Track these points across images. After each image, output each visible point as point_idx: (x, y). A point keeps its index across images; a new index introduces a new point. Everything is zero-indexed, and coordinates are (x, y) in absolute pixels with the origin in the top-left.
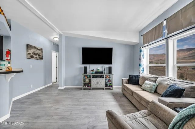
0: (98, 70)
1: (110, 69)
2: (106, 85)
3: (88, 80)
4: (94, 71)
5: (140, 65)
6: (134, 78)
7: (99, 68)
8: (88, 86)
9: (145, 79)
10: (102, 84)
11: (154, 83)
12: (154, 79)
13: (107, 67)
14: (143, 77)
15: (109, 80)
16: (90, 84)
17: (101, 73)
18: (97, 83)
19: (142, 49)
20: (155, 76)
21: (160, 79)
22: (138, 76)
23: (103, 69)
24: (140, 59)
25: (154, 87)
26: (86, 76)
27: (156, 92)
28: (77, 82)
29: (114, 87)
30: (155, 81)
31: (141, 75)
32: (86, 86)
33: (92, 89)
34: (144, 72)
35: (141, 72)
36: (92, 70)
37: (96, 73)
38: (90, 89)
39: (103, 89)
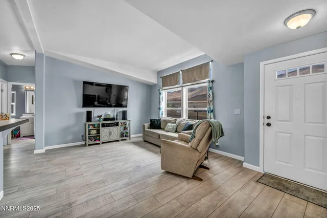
0: (109, 115)
1: (124, 113)
2: (122, 135)
3: (95, 131)
4: (103, 117)
5: (159, 109)
6: (156, 123)
7: (109, 113)
8: (95, 141)
9: (166, 122)
10: (117, 134)
11: (175, 124)
12: (174, 121)
13: (120, 112)
14: (164, 121)
15: (125, 128)
16: (99, 136)
17: (113, 119)
18: (110, 134)
19: (161, 92)
20: (174, 119)
21: (178, 120)
22: (159, 120)
23: (116, 114)
24: (159, 102)
25: (175, 127)
26: (91, 125)
27: (176, 131)
28: (70, 138)
29: (132, 136)
30: (175, 123)
31: (162, 119)
32: (91, 141)
33: (102, 143)
34: (164, 116)
35: (161, 115)
36: (99, 117)
37: (105, 119)
38: (99, 144)
39: (118, 141)
